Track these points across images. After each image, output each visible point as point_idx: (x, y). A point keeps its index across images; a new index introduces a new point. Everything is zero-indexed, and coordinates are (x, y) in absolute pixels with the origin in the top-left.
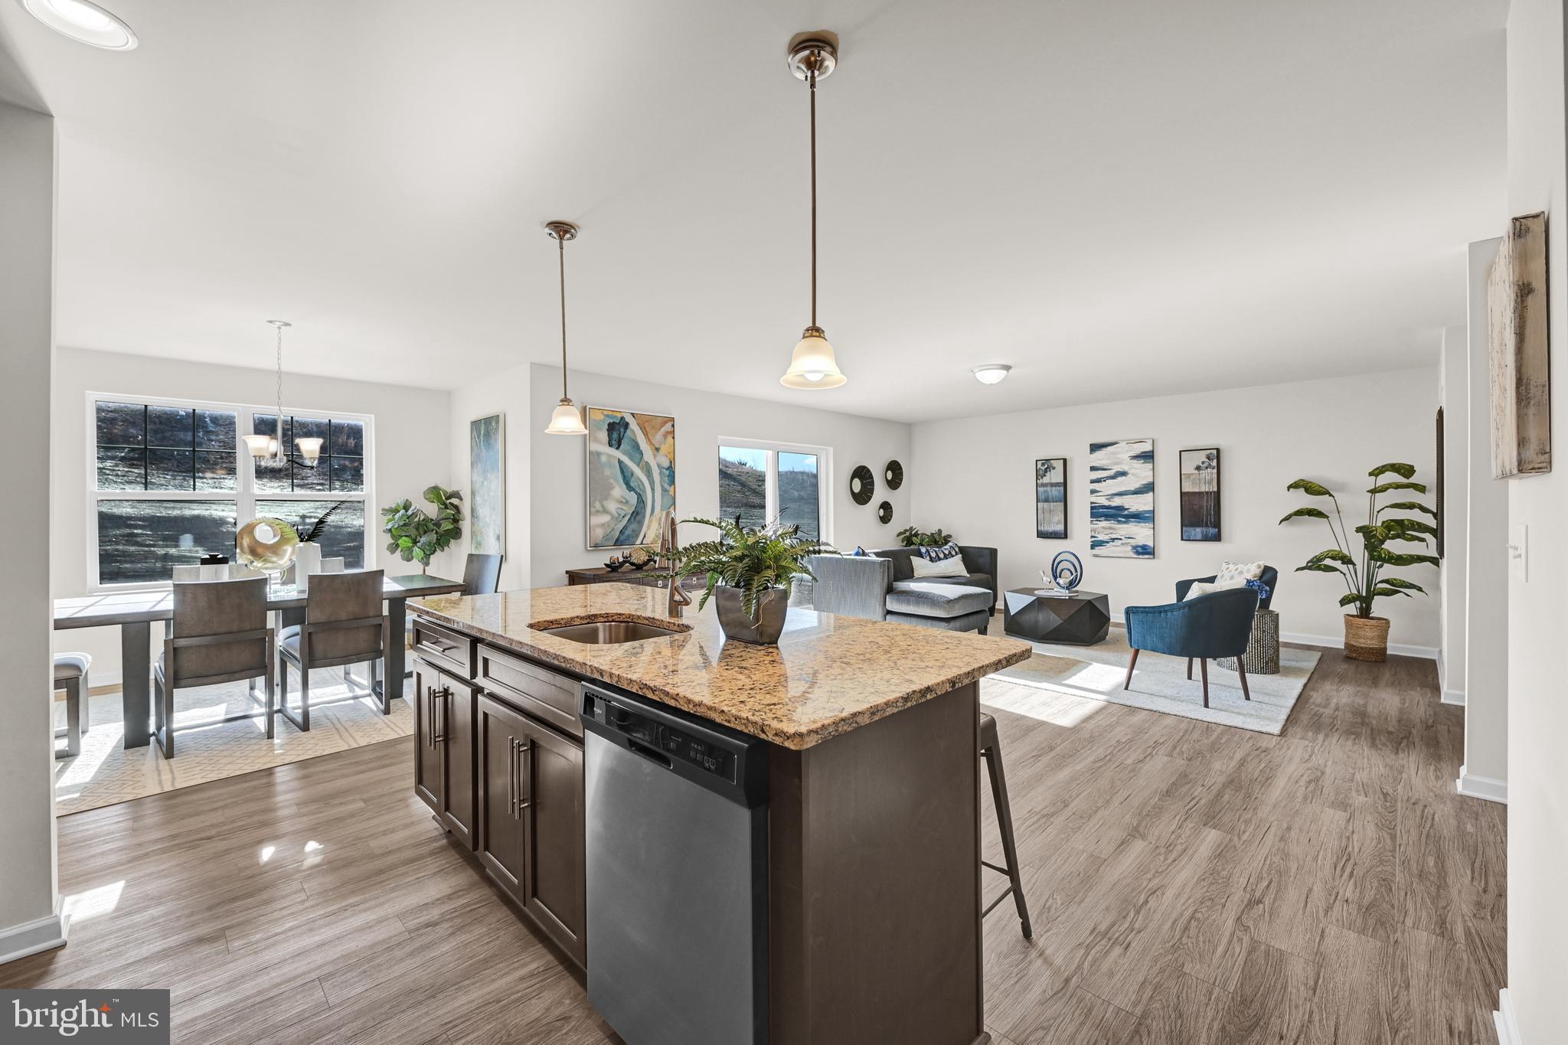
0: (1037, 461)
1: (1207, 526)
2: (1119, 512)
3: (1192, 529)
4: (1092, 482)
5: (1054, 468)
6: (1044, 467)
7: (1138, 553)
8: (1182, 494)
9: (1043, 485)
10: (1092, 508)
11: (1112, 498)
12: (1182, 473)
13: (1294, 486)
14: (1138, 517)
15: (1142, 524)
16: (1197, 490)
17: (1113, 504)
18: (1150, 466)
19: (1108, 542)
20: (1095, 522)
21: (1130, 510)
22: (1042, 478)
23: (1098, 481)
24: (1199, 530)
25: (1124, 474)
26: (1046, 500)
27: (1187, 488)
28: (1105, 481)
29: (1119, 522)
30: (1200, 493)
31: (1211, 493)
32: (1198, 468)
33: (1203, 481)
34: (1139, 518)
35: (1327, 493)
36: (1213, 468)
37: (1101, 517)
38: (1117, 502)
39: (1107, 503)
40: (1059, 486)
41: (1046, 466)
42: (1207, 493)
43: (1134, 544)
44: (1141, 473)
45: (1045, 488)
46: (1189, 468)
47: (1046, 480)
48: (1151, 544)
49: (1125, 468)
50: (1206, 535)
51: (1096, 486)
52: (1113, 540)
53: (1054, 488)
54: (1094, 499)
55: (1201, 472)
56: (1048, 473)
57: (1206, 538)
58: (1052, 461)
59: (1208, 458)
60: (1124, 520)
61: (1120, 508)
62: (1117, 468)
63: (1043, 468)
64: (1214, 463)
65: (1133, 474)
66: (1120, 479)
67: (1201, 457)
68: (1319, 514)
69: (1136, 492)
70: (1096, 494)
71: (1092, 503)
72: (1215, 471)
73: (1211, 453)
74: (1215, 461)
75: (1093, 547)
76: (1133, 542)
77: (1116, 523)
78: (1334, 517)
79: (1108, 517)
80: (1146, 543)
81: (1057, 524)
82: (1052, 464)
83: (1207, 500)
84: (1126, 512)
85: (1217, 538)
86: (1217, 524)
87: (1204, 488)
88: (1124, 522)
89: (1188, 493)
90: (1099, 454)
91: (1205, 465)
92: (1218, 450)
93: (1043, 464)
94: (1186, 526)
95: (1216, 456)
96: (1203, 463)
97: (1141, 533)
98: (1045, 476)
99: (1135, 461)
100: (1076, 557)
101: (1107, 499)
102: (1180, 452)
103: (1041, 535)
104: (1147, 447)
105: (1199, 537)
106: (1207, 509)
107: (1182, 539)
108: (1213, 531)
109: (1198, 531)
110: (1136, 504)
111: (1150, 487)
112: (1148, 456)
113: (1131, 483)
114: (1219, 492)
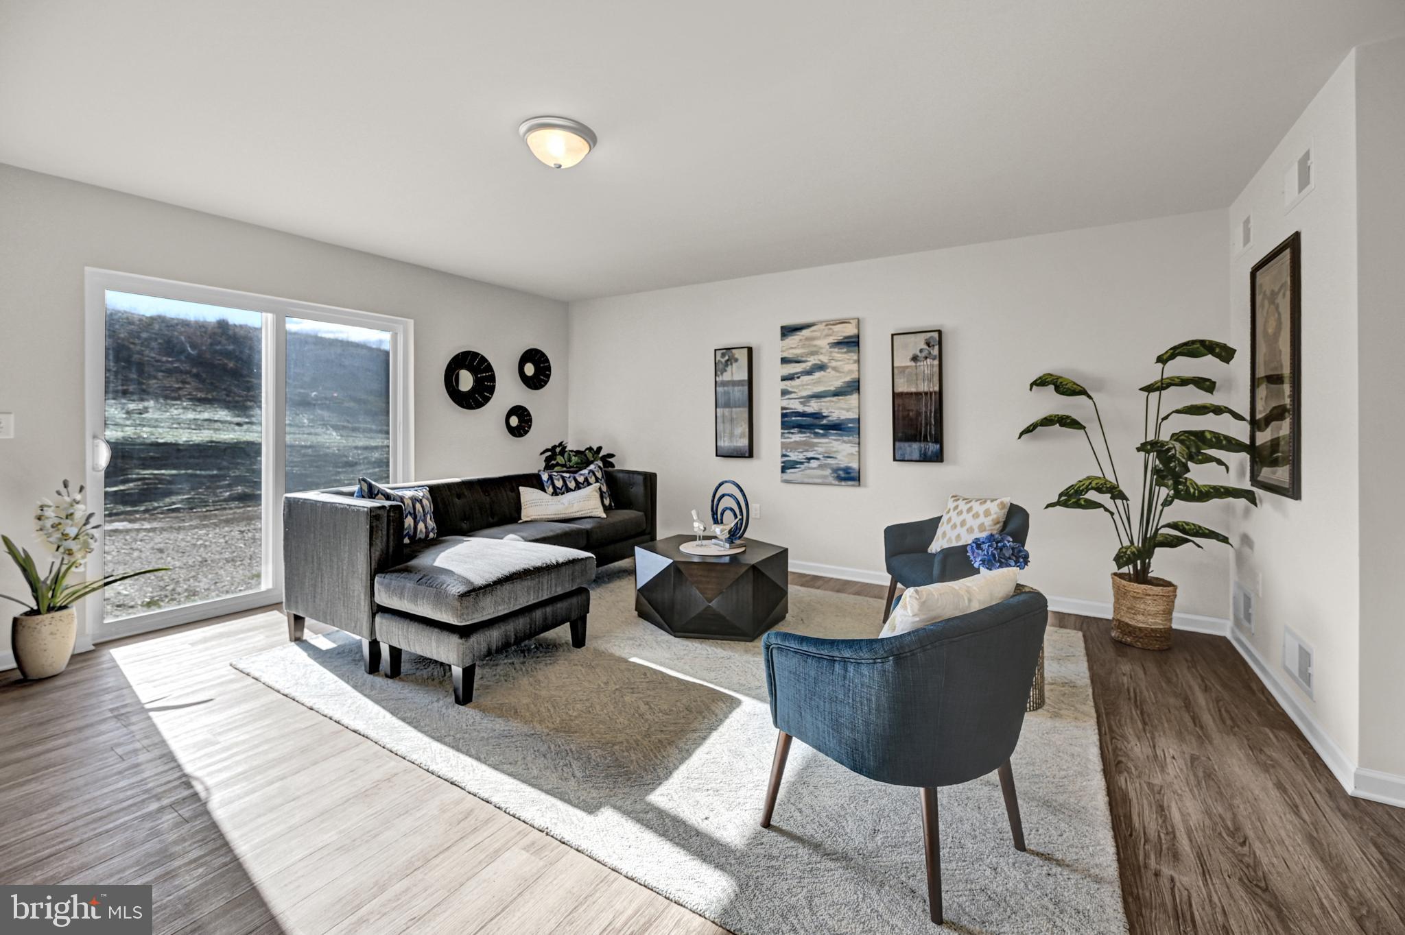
0: (716, 350)
1: (925, 440)
2: (817, 422)
3: (906, 444)
4: (784, 379)
5: (736, 360)
6: (725, 357)
7: (840, 479)
8: (895, 396)
9: (724, 384)
10: (784, 416)
11: (809, 402)
12: (895, 365)
13: (1041, 382)
14: (837, 427)
15: (845, 438)
16: (913, 390)
17: (809, 410)
18: (854, 357)
19: (802, 463)
20: (786, 435)
21: (830, 418)
22: (722, 374)
23: (790, 378)
24: (915, 446)
25: (821, 367)
26: (727, 405)
27: (899, 389)
28: (798, 378)
29: (817, 435)
30: (918, 394)
31: (931, 393)
32: (915, 359)
33: (921, 377)
34: (840, 430)
35: (1083, 392)
36: (934, 359)
37: (794, 427)
38: (813, 407)
39: (800, 408)
40: (743, 385)
41: (727, 358)
42: (926, 393)
43: (835, 466)
44: (843, 367)
45: (726, 388)
46: (903, 361)
47: (726, 377)
48: (855, 465)
49: (825, 359)
50: (925, 454)
51: (788, 385)
52: (809, 459)
53: (736, 388)
54: (785, 403)
55: (919, 364)
56: (730, 367)
57: (925, 458)
58: (734, 351)
59: (928, 344)
60: (821, 431)
61: (817, 416)
62: (813, 360)
63: (723, 360)
64: (935, 351)
65: (835, 369)
66: (817, 375)
67: (919, 343)
68: (1074, 424)
69: (836, 394)
70: (787, 397)
71: (783, 408)
72: (936, 362)
73: (931, 337)
74: (937, 348)
75: (783, 470)
76: (833, 463)
77: (812, 436)
78: (1093, 428)
79: (801, 427)
80: (850, 465)
81: (740, 438)
82: (733, 355)
83: (926, 405)
84: (825, 422)
85: (938, 457)
86: (939, 439)
87: (923, 387)
88: (823, 436)
89: (902, 394)
90: (794, 340)
91: (924, 354)
92: (940, 332)
93: (723, 355)
94: (901, 440)
95: (936, 341)
96: (921, 351)
97: (842, 450)
98: (726, 371)
99: (836, 350)
100: (741, 490)
101: (801, 403)
102: (893, 335)
103: (721, 454)
104: (850, 330)
105: (916, 456)
106: (926, 416)
107: (895, 460)
108: (933, 447)
109: (914, 448)
110: (837, 410)
111: (854, 387)
112: (852, 343)
113: (832, 380)
114: (941, 392)
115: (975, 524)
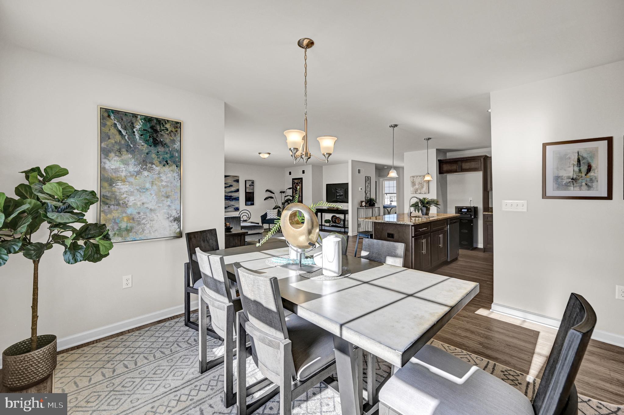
7: (235, 210)
10: (225, 196)
12: (246, 187)
13: (267, 191)
14: (234, 199)
15: (236, 201)
17: (229, 195)
18: (238, 184)
20: (226, 201)
24: (250, 202)
25: (232, 186)
27: (247, 191)
29: (230, 201)
32: (250, 185)
33: (250, 189)
35: (273, 193)
36: (253, 186)
42: (252, 192)
44: (235, 186)
49: (232, 184)
51: (226, 189)
52: (229, 206)
54: (226, 193)
55: (250, 187)
61: (231, 196)
62: (230, 184)
64: (253, 184)
67: (250, 183)
68: (272, 198)
69: (234, 192)
73: (252, 182)
76: (234, 207)
78: (275, 198)
80: (237, 207)
83: (251, 194)
84: (232, 198)
85: (253, 204)
86: (253, 201)
87: (250, 191)
88: (232, 201)
89: (248, 192)
92: (254, 181)
94: (246, 201)
97: (235, 204)
99: (235, 182)
102: (245, 181)
104: (237, 178)
105: (250, 204)
107: (246, 205)
109: (250, 203)
110: (235, 195)
111: (238, 191)
112: (237, 181)
113: (233, 189)
114: (254, 192)
115: (275, 213)
